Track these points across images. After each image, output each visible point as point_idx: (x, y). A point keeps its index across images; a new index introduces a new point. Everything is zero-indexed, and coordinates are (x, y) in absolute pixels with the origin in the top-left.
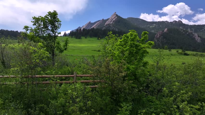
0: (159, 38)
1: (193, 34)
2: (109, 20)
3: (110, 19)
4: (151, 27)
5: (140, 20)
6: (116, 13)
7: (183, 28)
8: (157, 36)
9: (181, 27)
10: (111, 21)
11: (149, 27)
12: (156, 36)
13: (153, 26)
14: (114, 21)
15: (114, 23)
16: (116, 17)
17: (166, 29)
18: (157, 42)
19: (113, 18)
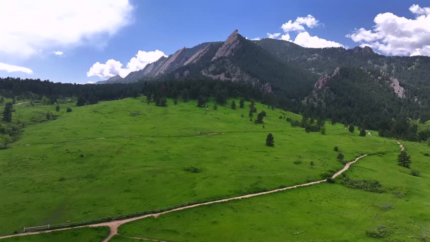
0: (321, 91)
1: (389, 80)
2: (223, 46)
3: (226, 44)
4: (309, 59)
5: (288, 45)
6: (237, 31)
7: (373, 63)
8: (319, 86)
9: (370, 61)
10: (228, 49)
11: (305, 60)
12: (315, 85)
13: (314, 58)
14: (232, 50)
15: (233, 54)
16: (238, 41)
17: (338, 69)
18: (318, 98)
19: (231, 43)
